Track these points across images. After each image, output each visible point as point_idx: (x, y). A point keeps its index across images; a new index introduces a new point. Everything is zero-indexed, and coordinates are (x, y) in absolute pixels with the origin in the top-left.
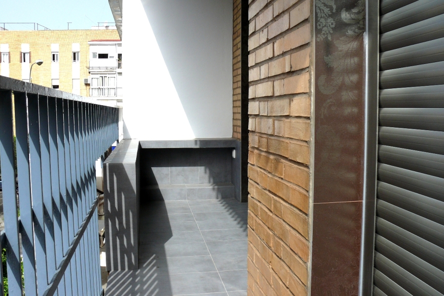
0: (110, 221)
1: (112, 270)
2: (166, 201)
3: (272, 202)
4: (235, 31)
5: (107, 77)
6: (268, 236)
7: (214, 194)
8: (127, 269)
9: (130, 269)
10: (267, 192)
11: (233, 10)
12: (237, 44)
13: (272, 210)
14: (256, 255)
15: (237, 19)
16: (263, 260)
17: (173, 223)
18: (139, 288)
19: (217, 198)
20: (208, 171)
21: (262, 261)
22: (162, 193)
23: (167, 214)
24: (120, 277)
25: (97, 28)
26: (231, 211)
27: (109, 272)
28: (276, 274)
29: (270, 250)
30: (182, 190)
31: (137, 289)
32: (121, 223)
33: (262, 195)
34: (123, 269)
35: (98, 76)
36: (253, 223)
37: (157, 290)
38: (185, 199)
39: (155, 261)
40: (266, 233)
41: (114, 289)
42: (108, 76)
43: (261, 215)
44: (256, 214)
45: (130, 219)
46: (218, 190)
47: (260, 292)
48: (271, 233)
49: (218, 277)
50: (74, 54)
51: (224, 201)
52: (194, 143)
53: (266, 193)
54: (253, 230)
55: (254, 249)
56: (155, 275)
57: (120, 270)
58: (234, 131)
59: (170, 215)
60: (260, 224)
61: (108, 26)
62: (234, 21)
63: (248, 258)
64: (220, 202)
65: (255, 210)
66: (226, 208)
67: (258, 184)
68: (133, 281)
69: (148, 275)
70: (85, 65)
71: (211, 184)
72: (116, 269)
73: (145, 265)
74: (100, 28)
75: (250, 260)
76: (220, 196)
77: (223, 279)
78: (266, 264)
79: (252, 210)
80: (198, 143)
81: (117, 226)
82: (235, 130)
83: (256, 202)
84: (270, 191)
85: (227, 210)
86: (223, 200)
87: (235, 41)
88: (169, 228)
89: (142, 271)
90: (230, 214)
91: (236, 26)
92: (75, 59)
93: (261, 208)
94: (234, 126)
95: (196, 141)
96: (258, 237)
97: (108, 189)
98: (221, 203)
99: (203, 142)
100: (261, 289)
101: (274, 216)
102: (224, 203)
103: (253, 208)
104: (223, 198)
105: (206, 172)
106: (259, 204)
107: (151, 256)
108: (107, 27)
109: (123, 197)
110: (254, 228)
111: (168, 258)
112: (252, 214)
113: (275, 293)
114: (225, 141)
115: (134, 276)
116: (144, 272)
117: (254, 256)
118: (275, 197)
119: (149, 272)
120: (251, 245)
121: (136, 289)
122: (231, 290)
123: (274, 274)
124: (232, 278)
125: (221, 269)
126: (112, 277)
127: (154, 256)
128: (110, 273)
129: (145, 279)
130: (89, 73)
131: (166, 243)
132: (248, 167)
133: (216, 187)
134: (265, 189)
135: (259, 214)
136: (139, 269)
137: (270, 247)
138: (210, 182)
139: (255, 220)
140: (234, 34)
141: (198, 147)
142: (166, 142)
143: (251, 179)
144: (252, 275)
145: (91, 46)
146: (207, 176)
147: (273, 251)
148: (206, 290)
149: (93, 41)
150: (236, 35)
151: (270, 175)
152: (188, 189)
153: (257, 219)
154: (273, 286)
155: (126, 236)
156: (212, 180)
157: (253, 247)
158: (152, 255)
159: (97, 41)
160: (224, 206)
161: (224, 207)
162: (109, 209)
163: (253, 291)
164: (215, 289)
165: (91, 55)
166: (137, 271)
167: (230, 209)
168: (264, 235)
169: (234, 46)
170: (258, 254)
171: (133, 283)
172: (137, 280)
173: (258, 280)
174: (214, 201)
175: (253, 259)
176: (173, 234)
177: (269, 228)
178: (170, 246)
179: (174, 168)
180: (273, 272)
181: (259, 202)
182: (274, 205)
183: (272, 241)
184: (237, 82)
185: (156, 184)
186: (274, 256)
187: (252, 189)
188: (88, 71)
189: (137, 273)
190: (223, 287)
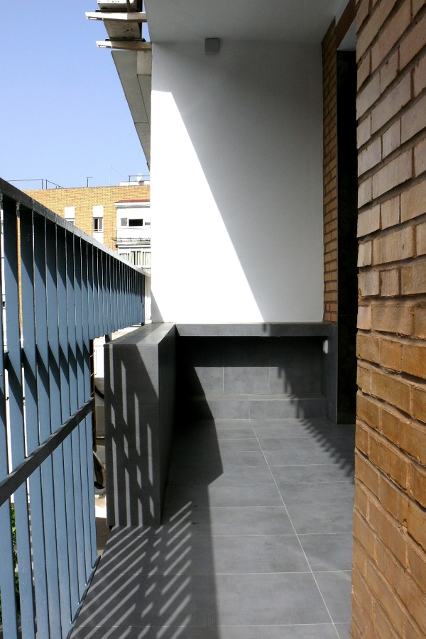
0: (113, 442)
1: (117, 525)
2: (217, 420)
3: (411, 396)
4: (327, 152)
5: (142, 253)
6: (400, 467)
7: (293, 409)
8: (141, 525)
9: (146, 524)
10: (399, 378)
11: (324, 120)
12: (330, 172)
13: (411, 413)
14: (372, 506)
15: (330, 132)
16: (388, 516)
17: (225, 454)
18: (157, 557)
19: (298, 417)
20: (283, 373)
21: (386, 518)
22: (210, 407)
23: (216, 438)
24: (127, 536)
25: (127, 184)
26: (319, 436)
27: (111, 527)
28: (419, 545)
29: (404, 496)
30: (242, 403)
31: (155, 560)
32: (132, 446)
33: (386, 386)
34: (135, 523)
35: (128, 251)
36: (366, 444)
37: (189, 563)
38: (247, 417)
39: (189, 513)
40: (394, 462)
41: (114, 558)
42: (142, 250)
43: (384, 426)
44: (373, 426)
45: (147, 440)
46: (300, 404)
47: (380, 578)
48: (407, 460)
49: (297, 545)
50: (96, 220)
51: (308, 422)
52: (261, 328)
53: (396, 381)
54: (366, 457)
55: (368, 494)
56: (188, 536)
57: (129, 525)
58: (325, 311)
59: (221, 440)
60: (382, 445)
61: (143, 181)
62: (325, 137)
63: (354, 510)
64: (302, 423)
65: (370, 419)
66: (311, 432)
67: (377, 365)
68: (149, 544)
69: (176, 536)
70: (111, 235)
71: (288, 394)
72: (123, 523)
73: (172, 519)
74: (132, 184)
75: (358, 515)
76: (302, 414)
77: (305, 549)
78: (394, 524)
79: (364, 418)
80: (268, 328)
81: (126, 451)
82: (328, 310)
83: (372, 401)
84: (405, 375)
85: (313, 434)
86: (306, 420)
87: (327, 168)
88: (219, 460)
89: (166, 530)
90: (319, 441)
91: (328, 144)
92: (96, 228)
93: (385, 413)
94: (325, 302)
95: (264, 326)
96: (375, 470)
97: (112, 387)
98: (304, 425)
99: (275, 327)
100: (382, 573)
101: (415, 425)
102: (309, 424)
103: (367, 414)
104: (306, 417)
105: (279, 375)
106: (379, 405)
107: (184, 505)
108: (141, 182)
109: (136, 401)
110: (369, 452)
111: (213, 509)
112: (365, 427)
113: (414, 585)
114: (312, 326)
115: (152, 537)
116: (170, 531)
117: (368, 509)
118: (417, 385)
119: (179, 532)
120: (362, 487)
121: (153, 558)
122: (321, 569)
123: (414, 546)
124: (322, 548)
125: (303, 530)
126: (115, 536)
127: (189, 503)
128: (113, 529)
129: (169, 543)
130: (117, 246)
131: (212, 484)
132: (358, 338)
133: (296, 399)
134: (395, 373)
135: (380, 424)
136: (161, 524)
137: (403, 490)
138: (286, 391)
139: (371, 437)
140: (325, 157)
141: (267, 334)
142: (217, 327)
143: (363, 360)
144: (362, 546)
145: (119, 210)
146: (281, 381)
147: (410, 498)
148: (275, 567)
149: (121, 202)
150: (328, 159)
151: (405, 342)
152: (252, 402)
153: (376, 436)
154: (409, 571)
155: (140, 470)
156: (289, 389)
157: (366, 491)
158: (187, 503)
159: (127, 201)
160: (308, 428)
161: (308, 431)
162: (113, 422)
163: (365, 575)
164: (291, 566)
165: (119, 222)
166: (158, 528)
167: (319, 433)
168: (391, 465)
169: (325, 176)
170: (377, 504)
171: (149, 549)
172: (155, 544)
173: (375, 556)
174: (293, 421)
175: (365, 513)
176: (224, 470)
177: (402, 450)
178: (217, 490)
179: (230, 370)
180: (411, 540)
181: (381, 401)
182: (414, 401)
183: (408, 478)
184: (331, 232)
185: (202, 393)
186: (413, 505)
187: (366, 378)
188: (115, 243)
189: (157, 531)
190: (306, 563)
